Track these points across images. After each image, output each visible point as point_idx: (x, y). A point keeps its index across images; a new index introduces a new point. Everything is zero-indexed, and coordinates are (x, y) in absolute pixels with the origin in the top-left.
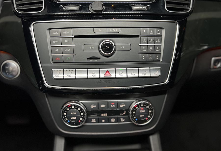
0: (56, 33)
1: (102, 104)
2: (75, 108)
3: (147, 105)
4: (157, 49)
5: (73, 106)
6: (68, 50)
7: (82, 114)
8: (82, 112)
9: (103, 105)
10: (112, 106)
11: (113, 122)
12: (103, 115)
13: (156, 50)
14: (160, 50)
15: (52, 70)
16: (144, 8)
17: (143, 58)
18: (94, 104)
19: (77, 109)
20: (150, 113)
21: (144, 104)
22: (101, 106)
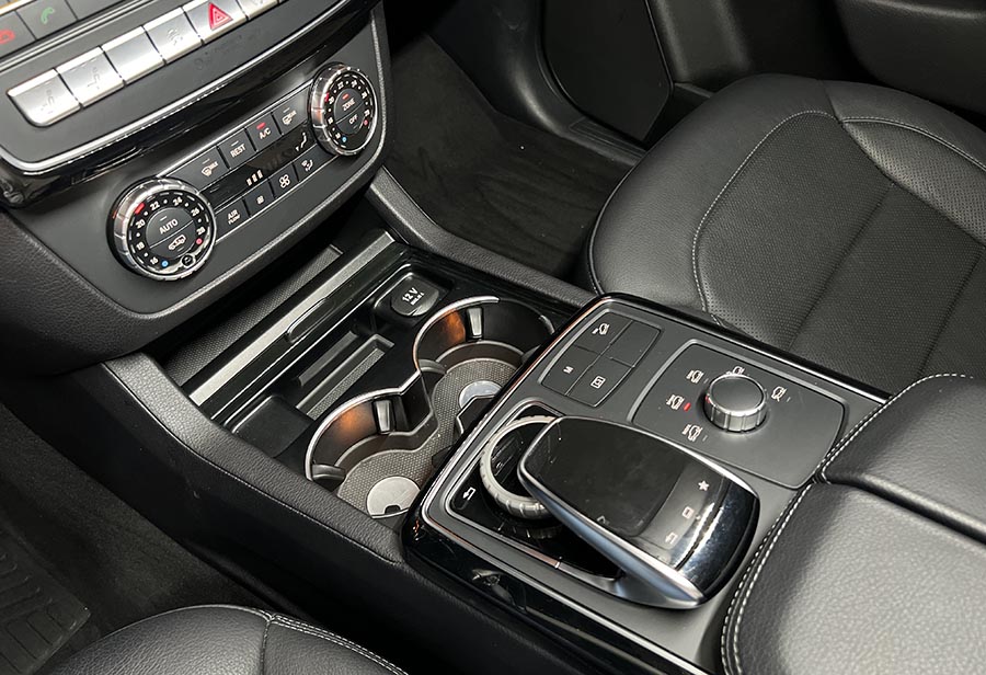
1: (227, 146)
2: (162, 205)
5: (152, 202)
7: (196, 212)
8: (193, 205)
9: (237, 146)
10: (262, 136)
11: (288, 188)
12: (252, 180)
15: (9, 97)
18: (206, 161)
19: (171, 204)
20: (366, 99)
21: (343, 77)
22: (234, 153)
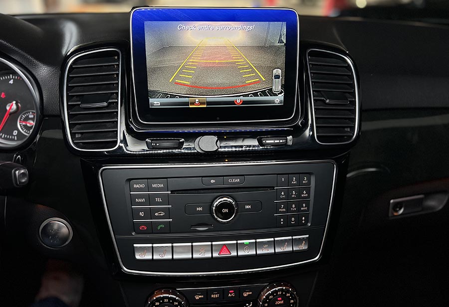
0: (141, 186)
1: (212, 292)
2: (169, 301)
3: (288, 291)
4: (303, 207)
5: (166, 299)
6: (161, 213)
9: (215, 294)
10: (230, 295)
13: (302, 209)
14: (308, 208)
16: (281, 141)
17: (282, 223)
18: (201, 292)
19: (173, 303)
20: (292, 303)
21: (282, 290)
22: (213, 296)
